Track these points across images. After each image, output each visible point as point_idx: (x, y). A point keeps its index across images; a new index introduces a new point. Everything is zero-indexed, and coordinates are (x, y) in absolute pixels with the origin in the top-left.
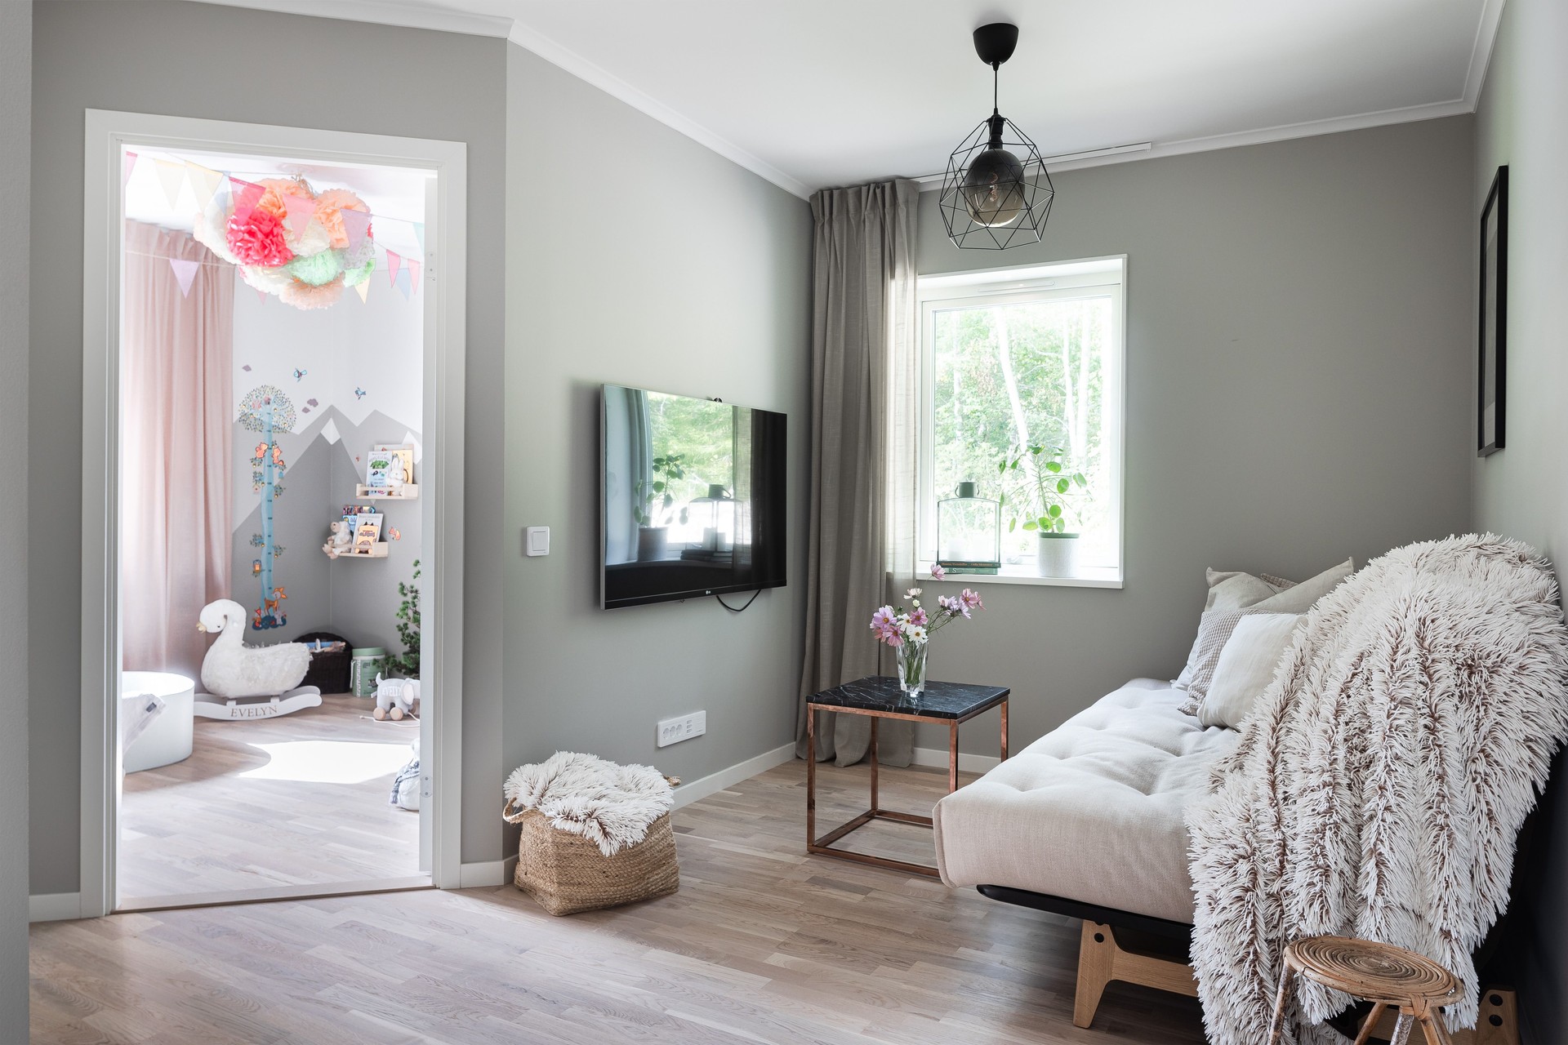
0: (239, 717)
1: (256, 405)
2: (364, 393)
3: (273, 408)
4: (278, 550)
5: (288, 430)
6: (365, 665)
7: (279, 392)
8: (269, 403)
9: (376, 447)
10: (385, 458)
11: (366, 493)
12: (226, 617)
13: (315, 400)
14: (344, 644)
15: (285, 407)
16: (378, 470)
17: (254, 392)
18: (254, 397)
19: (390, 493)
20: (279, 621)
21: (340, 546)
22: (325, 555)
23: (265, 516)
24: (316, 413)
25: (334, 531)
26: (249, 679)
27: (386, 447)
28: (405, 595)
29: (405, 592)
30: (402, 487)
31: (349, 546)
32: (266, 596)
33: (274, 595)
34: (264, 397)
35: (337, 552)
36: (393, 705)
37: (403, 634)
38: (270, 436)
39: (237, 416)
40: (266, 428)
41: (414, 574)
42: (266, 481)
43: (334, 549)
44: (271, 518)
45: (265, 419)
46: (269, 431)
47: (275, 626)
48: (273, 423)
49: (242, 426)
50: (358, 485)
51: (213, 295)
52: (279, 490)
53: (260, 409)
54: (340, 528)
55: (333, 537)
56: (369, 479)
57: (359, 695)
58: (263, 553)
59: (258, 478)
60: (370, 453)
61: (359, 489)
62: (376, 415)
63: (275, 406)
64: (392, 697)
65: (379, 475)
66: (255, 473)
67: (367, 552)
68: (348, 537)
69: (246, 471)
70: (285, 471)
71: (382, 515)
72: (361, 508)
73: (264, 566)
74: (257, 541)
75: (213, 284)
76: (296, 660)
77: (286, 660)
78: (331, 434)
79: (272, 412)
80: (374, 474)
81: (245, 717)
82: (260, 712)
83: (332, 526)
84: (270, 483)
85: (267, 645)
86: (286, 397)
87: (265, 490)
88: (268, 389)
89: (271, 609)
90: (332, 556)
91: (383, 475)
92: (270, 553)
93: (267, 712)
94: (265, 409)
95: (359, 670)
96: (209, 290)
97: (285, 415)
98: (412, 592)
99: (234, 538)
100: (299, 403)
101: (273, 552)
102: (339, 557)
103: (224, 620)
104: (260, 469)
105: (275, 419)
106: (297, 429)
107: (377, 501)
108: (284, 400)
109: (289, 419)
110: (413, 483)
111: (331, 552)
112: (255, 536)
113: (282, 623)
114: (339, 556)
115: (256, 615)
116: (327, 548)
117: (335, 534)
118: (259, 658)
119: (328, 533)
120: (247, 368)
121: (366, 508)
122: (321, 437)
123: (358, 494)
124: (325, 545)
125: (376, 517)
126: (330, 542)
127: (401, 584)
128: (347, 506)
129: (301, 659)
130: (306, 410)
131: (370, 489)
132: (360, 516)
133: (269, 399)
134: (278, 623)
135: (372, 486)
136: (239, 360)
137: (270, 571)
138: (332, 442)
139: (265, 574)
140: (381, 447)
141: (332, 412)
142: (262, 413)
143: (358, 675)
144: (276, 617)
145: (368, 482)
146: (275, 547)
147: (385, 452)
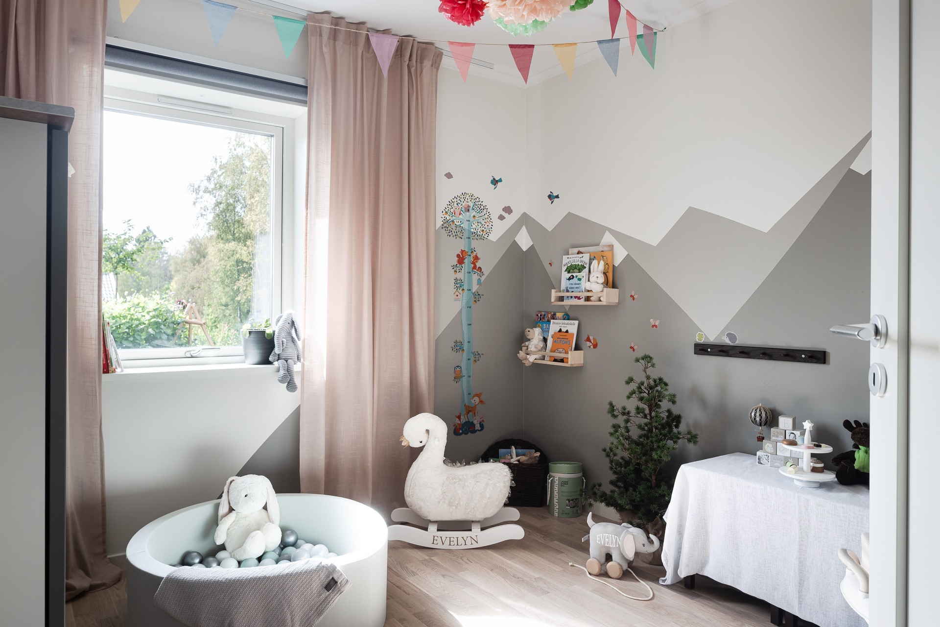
0: (440, 546)
1: (457, 213)
2: (557, 197)
3: (472, 215)
4: (477, 356)
5: (486, 237)
6: (563, 483)
7: (477, 200)
8: (468, 210)
9: (571, 251)
10: (582, 261)
11: (561, 299)
12: (428, 431)
13: (509, 207)
14: (538, 454)
15: (482, 214)
16: (574, 275)
17: (455, 200)
18: (456, 203)
19: (588, 299)
20: (478, 427)
21: (534, 353)
22: (519, 362)
23: (465, 323)
24: (511, 220)
25: (528, 337)
26: (450, 504)
27: (581, 249)
28: (615, 416)
29: (615, 413)
30: (602, 291)
31: (543, 353)
32: (466, 402)
33: (472, 401)
34: (464, 204)
35: (532, 358)
36: (609, 557)
37: (611, 462)
38: (470, 244)
39: (439, 223)
40: (466, 235)
41: (627, 394)
42: (466, 287)
43: (528, 356)
44: (470, 325)
45: (465, 225)
46: (469, 238)
47: (474, 431)
48: (472, 230)
49: (444, 233)
50: (553, 291)
51: (417, 99)
52: (477, 297)
53: (461, 216)
54: (534, 334)
55: (527, 343)
56: (564, 284)
57: (556, 514)
58: (463, 359)
59: (459, 284)
60: (565, 257)
61: (554, 294)
62: (570, 218)
63: (474, 213)
64: (609, 547)
65: (575, 280)
66: (456, 279)
67: (562, 361)
68: (541, 344)
69: (448, 277)
70: (483, 278)
71: (576, 322)
72: (555, 314)
73: (464, 373)
74: (458, 347)
75: (417, 87)
76: (498, 485)
77: (487, 484)
78: (524, 241)
79: (472, 219)
80: (569, 279)
81: (446, 546)
82: (461, 541)
83: (527, 333)
84: (470, 290)
85: (468, 464)
86: (484, 204)
87: (465, 296)
88: (468, 196)
89: (471, 414)
90: (527, 364)
91: (580, 279)
92: (469, 359)
93: (469, 541)
94: (465, 216)
95: (556, 488)
96: (413, 93)
97: (483, 222)
98: (623, 414)
99: (437, 345)
100: (495, 210)
101: (472, 359)
102: (534, 365)
103: (426, 435)
104: (460, 276)
105: (474, 226)
106: (494, 237)
107: (572, 307)
108: (482, 207)
109: (486, 226)
110: (613, 287)
111: (526, 359)
112: (456, 342)
113: (480, 429)
114: (533, 363)
115: (457, 421)
116: (521, 354)
117: (529, 340)
118: (460, 480)
119: (521, 340)
120: (449, 176)
121: (559, 315)
122: (515, 245)
123: (553, 300)
124: (520, 351)
125: (571, 324)
126: (524, 349)
127: (611, 404)
128: (540, 312)
129: (502, 484)
130: (501, 218)
131: (566, 294)
132: (554, 323)
133: (469, 206)
134: (476, 429)
135: (568, 291)
136: (441, 169)
137: (470, 376)
138: (525, 249)
139: (464, 379)
140: (576, 250)
141: (525, 220)
142: (462, 220)
143: (556, 493)
144: (475, 422)
145: (563, 287)
146: (473, 353)
147: (581, 255)
